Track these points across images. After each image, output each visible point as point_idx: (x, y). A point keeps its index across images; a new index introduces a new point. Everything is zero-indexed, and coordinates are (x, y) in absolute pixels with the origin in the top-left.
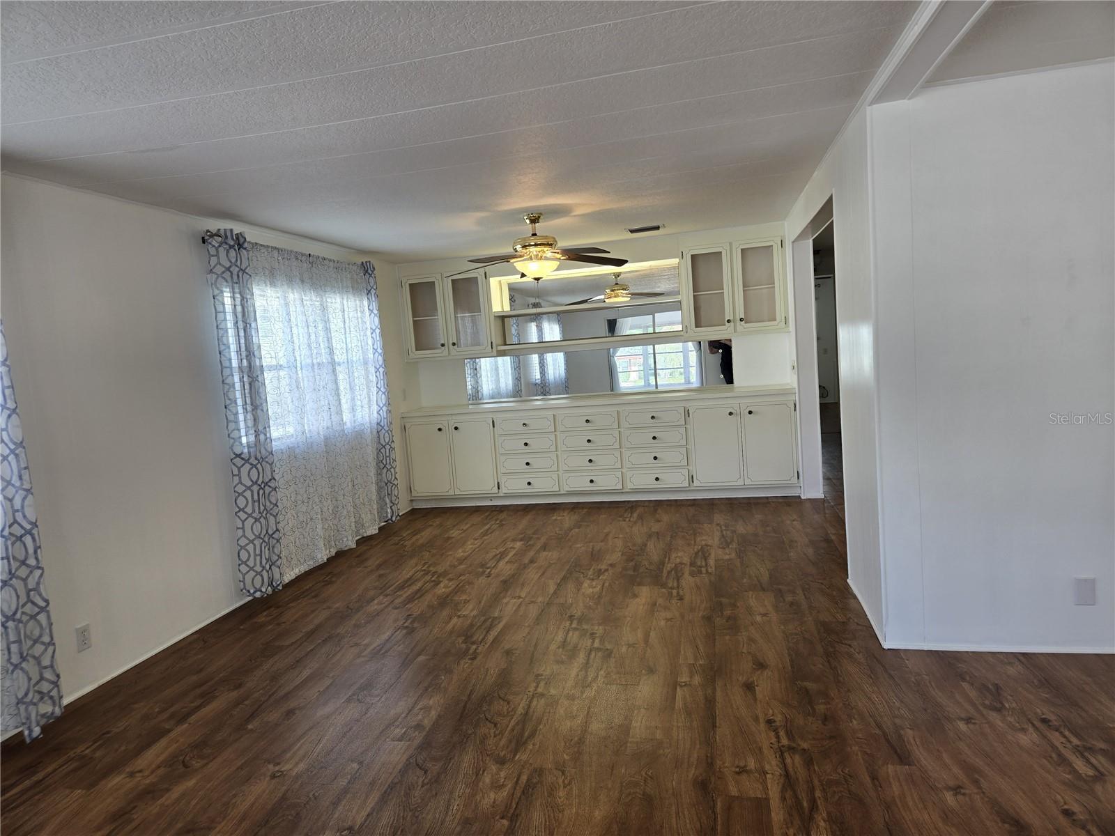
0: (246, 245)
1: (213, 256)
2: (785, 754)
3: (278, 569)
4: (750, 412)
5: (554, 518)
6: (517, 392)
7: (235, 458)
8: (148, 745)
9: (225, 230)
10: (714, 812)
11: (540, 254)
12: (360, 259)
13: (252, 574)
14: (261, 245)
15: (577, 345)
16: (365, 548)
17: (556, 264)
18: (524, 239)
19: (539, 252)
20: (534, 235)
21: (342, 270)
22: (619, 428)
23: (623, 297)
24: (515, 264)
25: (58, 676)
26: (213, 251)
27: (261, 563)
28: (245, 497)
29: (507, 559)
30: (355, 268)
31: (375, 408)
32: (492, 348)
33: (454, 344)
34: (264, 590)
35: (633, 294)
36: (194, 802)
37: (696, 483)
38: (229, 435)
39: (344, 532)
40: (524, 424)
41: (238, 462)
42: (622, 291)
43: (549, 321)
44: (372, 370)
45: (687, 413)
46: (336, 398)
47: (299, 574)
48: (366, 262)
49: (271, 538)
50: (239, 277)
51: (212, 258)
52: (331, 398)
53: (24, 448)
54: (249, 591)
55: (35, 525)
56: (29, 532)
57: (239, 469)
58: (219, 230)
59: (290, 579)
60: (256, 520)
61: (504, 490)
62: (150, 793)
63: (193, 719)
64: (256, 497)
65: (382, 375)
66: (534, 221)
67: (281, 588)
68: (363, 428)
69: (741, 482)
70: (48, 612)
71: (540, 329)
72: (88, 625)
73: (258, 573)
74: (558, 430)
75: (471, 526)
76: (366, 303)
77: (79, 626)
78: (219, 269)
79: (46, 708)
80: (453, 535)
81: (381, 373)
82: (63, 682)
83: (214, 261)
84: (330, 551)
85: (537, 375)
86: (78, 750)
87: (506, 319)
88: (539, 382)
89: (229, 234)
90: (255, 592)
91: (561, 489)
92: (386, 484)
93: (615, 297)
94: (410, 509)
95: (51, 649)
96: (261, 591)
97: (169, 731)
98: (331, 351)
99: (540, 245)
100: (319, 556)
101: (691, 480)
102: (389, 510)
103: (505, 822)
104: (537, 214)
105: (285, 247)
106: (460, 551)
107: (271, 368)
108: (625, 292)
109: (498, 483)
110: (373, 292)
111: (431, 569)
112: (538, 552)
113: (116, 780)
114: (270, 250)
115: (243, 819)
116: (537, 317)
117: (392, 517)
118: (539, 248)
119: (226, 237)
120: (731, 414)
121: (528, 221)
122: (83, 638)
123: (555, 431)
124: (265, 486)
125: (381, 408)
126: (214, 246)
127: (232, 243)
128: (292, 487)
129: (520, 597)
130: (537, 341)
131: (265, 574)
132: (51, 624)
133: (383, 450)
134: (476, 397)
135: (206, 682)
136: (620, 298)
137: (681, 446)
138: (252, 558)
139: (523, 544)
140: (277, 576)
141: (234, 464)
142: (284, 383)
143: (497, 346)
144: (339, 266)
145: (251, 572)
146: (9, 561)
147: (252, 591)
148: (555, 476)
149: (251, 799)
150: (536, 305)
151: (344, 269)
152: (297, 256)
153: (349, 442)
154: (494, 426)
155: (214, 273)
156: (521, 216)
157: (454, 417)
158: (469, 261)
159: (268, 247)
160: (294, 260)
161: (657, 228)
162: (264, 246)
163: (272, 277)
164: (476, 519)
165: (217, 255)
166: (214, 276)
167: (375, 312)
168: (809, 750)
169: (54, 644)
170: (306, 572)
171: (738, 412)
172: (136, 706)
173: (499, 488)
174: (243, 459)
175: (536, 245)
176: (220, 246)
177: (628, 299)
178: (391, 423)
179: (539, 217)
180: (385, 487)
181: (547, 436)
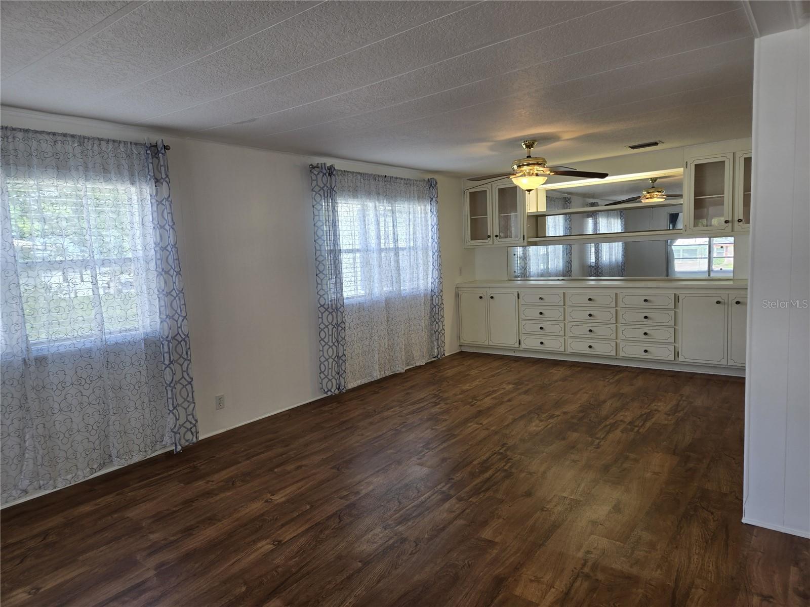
0: (334, 173)
1: (314, 180)
2: (579, 578)
3: (343, 379)
4: (738, 303)
5: (551, 371)
6: (567, 273)
7: (320, 307)
8: (225, 468)
9: (321, 163)
10: (492, 601)
11: (531, 172)
12: (428, 176)
13: (326, 380)
14: (348, 172)
15: (634, 237)
16: (413, 374)
17: (545, 179)
18: (520, 160)
19: (531, 169)
20: (529, 157)
21: (411, 185)
22: (616, 307)
23: (658, 198)
24: (512, 179)
25: (196, 421)
26: (314, 177)
27: (332, 374)
28: (324, 331)
29: (493, 396)
30: (421, 183)
31: (430, 280)
32: (524, 239)
33: (496, 236)
34: (333, 391)
35: (668, 196)
36: (223, 504)
37: (681, 358)
38: (318, 292)
39: (397, 361)
40: (540, 298)
41: (322, 309)
42: (657, 193)
43: (608, 217)
44: (431, 254)
45: (677, 299)
46: (396, 272)
47: (360, 384)
48: (431, 179)
49: (340, 359)
50: (330, 193)
51: (313, 182)
52: (393, 272)
53: (183, 293)
54: (324, 390)
55: (187, 336)
56: (184, 340)
57: (322, 314)
58: (318, 163)
59: (353, 386)
60: (331, 347)
61: (523, 346)
62: (209, 494)
63: (253, 459)
64: (330, 333)
65: (436, 257)
66: (529, 146)
67: (344, 392)
68: (418, 293)
69: (724, 362)
70: (191, 385)
71: (596, 224)
72: (223, 395)
73: (330, 380)
74: (566, 304)
75: (489, 368)
76: (429, 207)
77: (217, 395)
78: (317, 189)
79: (189, 436)
80: (472, 374)
81: (436, 255)
82: (200, 425)
83: (314, 183)
84: (385, 373)
85: (593, 259)
86: (195, 463)
87: (539, 218)
88: (594, 265)
89: (323, 166)
90: (328, 391)
91: (566, 350)
92: (435, 332)
93: (651, 198)
94: (458, 351)
95: (192, 405)
96: (331, 391)
97: (240, 463)
98: (396, 241)
99: (531, 164)
100: (375, 375)
101: (677, 355)
102: (436, 350)
103: (360, 564)
104: (531, 140)
105: (366, 172)
106: (468, 385)
107: (349, 251)
108: (660, 194)
109: (519, 341)
110: (434, 199)
111: (440, 394)
112: (520, 394)
113: (201, 483)
114: (355, 174)
115: (237, 520)
116: (593, 214)
117: (437, 356)
118: (530, 167)
119: (322, 168)
120: (718, 302)
121: (524, 146)
122: (220, 402)
123: (564, 305)
124: (339, 326)
125: (435, 280)
126: (315, 174)
127: (325, 172)
128: (359, 328)
129: (481, 424)
130: (591, 233)
131: (334, 380)
132: (193, 392)
133: (434, 309)
134: (525, 275)
135: (273, 440)
136: (656, 199)
137: (670, 326)
138: (326, 370)
139: (513, 387)
140: (343, 383)
141: (319, 310)
142: (358, 261)
143: (528, 238)
144: (408, 182)
145: (326, 378)
146: (170, 355)
147: (326, 391)
148: (562, 340)
149: (247, 510)
150: (593, 205)
151: (412, 184)
152: (376, 177)
153: (407, 302)
154: (518, 298)
155: (314, 191)
156: (519, 143)
157: (491, 289)
158: (468, 179)
159: (353, 172)
160: (373, 180)
161: (656, 144)
162: (351, 172)
163: (354, 192)
164: (496, 364)
165: (316, 180)
166: (314, 193)
167: (435, 213)
168: (601, 581)
169: (194, 403)
170: (365, 384)
171: (726, 301)
172: (235, 445)
173: (519, 344)
174: (325, 308)
175: (528, 165)
176: (318, 174)
177: (663, 200)
178: (442, 291)
179: (533, 143)
180: (435, 333)
181: (557, 308)
